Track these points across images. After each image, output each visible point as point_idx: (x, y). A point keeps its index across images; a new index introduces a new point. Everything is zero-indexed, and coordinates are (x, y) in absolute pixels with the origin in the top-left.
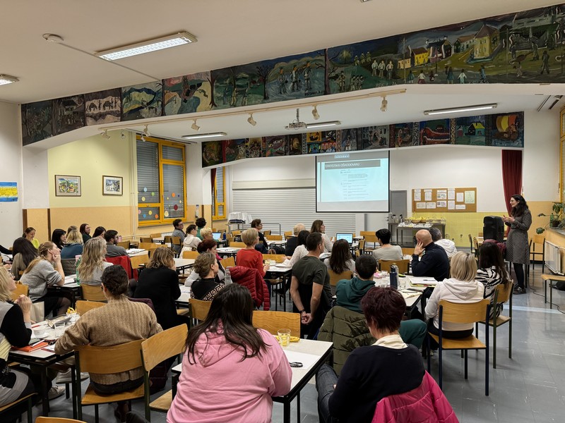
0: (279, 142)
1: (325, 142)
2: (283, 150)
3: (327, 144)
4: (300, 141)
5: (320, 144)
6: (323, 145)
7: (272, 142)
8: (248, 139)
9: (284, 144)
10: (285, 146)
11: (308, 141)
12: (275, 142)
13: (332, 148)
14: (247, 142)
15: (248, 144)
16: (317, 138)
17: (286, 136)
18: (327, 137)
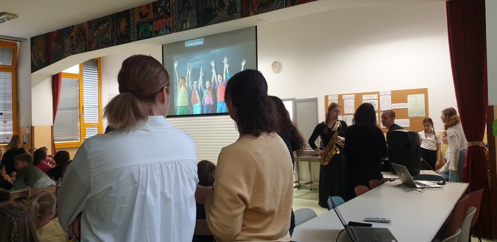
0: (105, 26)
1: (156, 20)
2: (110, 38)
3: (159, 22)
4: (128, 21)
5: (151, 23)
6: (155, 23)
7: (97, 28)
8: (73, 26)
9: (110, 28)
10: (113, 30)
11: (138, 19)
12: (101, 27)
13: (166, 27)
14: (72, 31)
15: (73, 34)
16: (147, 13)
17: (112, 16)
18: (159, 10)
